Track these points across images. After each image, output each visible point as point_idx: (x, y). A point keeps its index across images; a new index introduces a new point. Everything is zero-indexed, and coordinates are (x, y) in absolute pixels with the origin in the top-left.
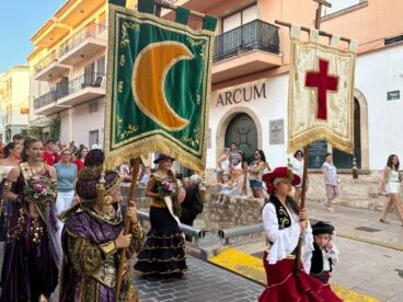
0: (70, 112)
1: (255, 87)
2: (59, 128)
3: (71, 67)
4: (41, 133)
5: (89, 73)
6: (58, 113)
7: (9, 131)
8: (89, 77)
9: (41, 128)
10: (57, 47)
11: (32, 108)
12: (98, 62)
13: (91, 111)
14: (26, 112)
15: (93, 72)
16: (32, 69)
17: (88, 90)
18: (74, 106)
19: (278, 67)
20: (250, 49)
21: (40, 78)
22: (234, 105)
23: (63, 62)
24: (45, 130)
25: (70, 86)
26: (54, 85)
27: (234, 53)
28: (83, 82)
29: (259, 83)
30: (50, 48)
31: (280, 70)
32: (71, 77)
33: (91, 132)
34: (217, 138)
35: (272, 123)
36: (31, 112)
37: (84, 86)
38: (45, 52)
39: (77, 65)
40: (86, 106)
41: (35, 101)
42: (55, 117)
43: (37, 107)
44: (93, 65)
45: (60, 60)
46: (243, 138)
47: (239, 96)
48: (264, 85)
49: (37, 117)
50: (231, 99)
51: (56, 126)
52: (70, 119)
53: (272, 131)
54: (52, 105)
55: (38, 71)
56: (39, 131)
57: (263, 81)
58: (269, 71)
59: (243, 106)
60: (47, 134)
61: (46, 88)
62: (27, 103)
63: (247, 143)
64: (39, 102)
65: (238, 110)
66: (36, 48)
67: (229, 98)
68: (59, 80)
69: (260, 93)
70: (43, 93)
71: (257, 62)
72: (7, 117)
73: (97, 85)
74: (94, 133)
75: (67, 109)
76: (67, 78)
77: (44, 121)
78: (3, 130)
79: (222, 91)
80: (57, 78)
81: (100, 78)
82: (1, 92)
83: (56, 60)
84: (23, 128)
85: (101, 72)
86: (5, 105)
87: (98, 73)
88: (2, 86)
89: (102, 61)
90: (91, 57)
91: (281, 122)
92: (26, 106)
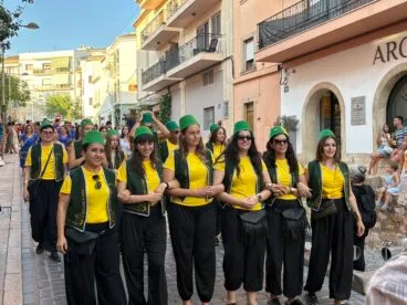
0: (182, 85)
2: (170, 106)
3: (181, 30)
5: (203, 34)
6: (169, 87)
7: (118, 111)
8: (202, 40)
9: (151, 107)
10: (165, 7)
11: (140, 84)
12: (213, 22)
13: (205, 84)
14: (134, 88)
15: (206, 34)
16: (139, 37)
17: (202, 56)
18: (187, 78)
21: (147, 47)
22: (401, 60)
23: (170, 26)
24: (155, 109)
25: (180, 53)
26: (163, 54)
28: (195, 46)
30: (157, 9)
32: (181, 42)
33: (206, 109)
34: (374, 109)
36: (139, 88)
37: (196, 52)
38: (152, 15)
39: (187, 27)
40: (200, 76)
41: (143, 74)
42: (165, 92)
43: (145, 81)
44: (206, 25)
45: (168, 22)
49: (145, 94)
50: (397, 52)
51: (167, 103)
52: (182, 93)
54: (161, 78)
60: (157, 113)
61: (154, 57)
62: (135, 77)
64: (147, 76)
66: (143, 10)
67: (393, 51)
68: (168, 48)
70: (151, 65)
72: (114, 97)
73: (212, 50)
74: (209, 110)
75: (179, 82)
76: (177, 44)
77: (154, 98)
78: (113, 110)
79: (382, 42)
80: (167, 44)
81: (215, 41)
82: (109, 68)
83: (164, 23)
84: (132, 107)
85: (217, 33)
86: (112, 82)
87: (213, 34)
88: (110, 59)
89: (217, 18)
90: (204, 14)
92: (134, 82)
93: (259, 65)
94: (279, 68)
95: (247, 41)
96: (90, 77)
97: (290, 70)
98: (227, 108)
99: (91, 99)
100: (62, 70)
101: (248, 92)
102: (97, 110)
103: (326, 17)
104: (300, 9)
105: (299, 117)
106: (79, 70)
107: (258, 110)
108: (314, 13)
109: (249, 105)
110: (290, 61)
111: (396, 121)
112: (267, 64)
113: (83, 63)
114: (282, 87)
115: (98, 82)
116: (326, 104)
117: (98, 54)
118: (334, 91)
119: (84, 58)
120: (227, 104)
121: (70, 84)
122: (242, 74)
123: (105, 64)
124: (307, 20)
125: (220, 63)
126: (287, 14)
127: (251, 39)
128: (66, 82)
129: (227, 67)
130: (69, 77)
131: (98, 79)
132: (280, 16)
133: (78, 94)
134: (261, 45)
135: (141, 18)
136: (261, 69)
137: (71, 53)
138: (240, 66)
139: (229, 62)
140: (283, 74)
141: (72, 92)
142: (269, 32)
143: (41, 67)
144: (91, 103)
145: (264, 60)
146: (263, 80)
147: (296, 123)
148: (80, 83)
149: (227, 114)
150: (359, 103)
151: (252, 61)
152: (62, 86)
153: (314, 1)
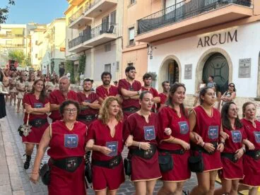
0: (92, 50)
1: (229, 33)
2: (85, 62)
3: (93, 19)
4: (73, 65)
5: (105, 23)
6: (84, 51)
7: (53, 63)
8: (105, 26)
9: (73, 62)
10: (84, 5)
11: (67, 48)
12: (112, 15)
13: (106, 51)
14: (63, 50)
15: (108, 22)
16: (67, 21)
17: (104, 35)
18: (95, 47)
19: (249, 16)
20: (226, 3)
21: (72, 27)
22: (211, 47)
23: (87, 16)
24: (75, 63)
25: (92, 32)
26: (81, 31)
27: (213, 6)
28: (101, 29)
29: (232, 29)
30: (79, 5)
31: (251, 19)
32: (93, 26)
33: (106, 65)
34: (197, 71)
35: (242, 61)
36: (67, 51)
37: (101, 32)
38: (76, 9)
39: (97, 18)
40: (103, 46)
41: (69, 42)
42: (82, 54)
43: (70, 47)
44: (108, 17)
45: (86, 14)
46: (217, 72)
47: (215, 40)
48: (236, 32)
49: (70, 54)
50: (209, 42)
51: (83, 60)
52: (92, 55)
53: (241, 67)
54: (80, 46)
55: (72, 22)
56: (71, 63)
57: (235, 28)
58: (241, 20)
59: (218, 47)
60: (77, 65)
61: (76, 33)
62: (64, 44)
63: (220, 76)
64: (71, 44)
65: (214, 51)
66: (70, 6)
67: (208, 41)
69: (233, 37)
70: (74, 38)
71: (232, 13)
72: (51, 53)
73: (111, 32)
74: (108, 66)
75: (90, 48)
76: (90, 27)
77: (75, 57)
78: (50, 62)
79: (202, 36)
80: (84, 27)
81: (112, 27)
82: (48, 37)
83: (83, 14)
84: (62, 61)
85: (114, 22)
86: (50, 45)
87: (111, 23)
88: (49, 32)
89: (114, 14)
90: (106, 13)
91: (249, 60)
92: (64, 46)
93: (137, 43)
94: (148, 46)
95: (130, 29)
96: (37, 42)
97: (154, 47)
98: (118, 65)
99: (36, 55)
100: (18, 36)
102: (40, 61)
103: (174, 20)
104: (160, 15)
105: (157, 73)
106: (29, 37)
108: (168, 18)
111: (210, 78)
112: (141, 43)
113: (32, 32)
114: (149, 56)
115: (41, 45)
116: (172, 66)
117: (42, 27)
118: (177, 60)
119: (33, 29)
120: (118, 63)
121: (23, 45)
122: (127, 47)
123: (46, 34)
124: (164, 21)
125: (115, 40)
126: (153, 17)
127: (133, 28)
128: (21, 43)
129: (118, 43)
130: (23, 40)
131: (41, 43)
132: (149, 18)
133: (28, 51)
134: (139, 33)
135: (69, 10)
136: (138, 46)
137: (24, 26)
138: (126, 43)
139: (120, 39)
140: (150, 49)
141: (25, 50)
142: (143, 26)
143: (5, 33)
144: (36, 57)
145: (139, 41)
146: (139, 51)
147: (156, 76)
148: (30, 44)
149: (118, 69)
150: (189, 68)
151: (133, 40)
152: (18, 45)
153: (168, 11)
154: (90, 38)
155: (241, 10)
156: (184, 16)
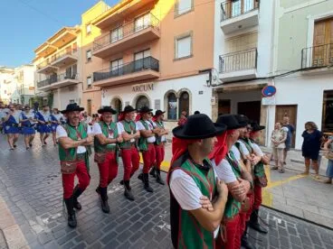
0: (59, 90)
1: (149, 85)
2: (53, 98)
3: (58, 68)
4: (42, 100)
5: (69, 72)
6: (52, 90)
7: (23, 98)
9: (42, 97)
10: (50, 57)
11: (36, 87)
12: (73, 67)
13: (70, 91)
14: (31, 88)
16: (35, 67)
17: (67, 80)
18: (61, 88)
19: (158, 77)
20: (147, 69)
21: (40, 72)
22: (140, 92)
23: (55, 65)
24: (44, 99)
25: (58, 77)
26: (49, 76)
27: (140, 70)
28: (65, 76)
29: (150, 83)
30: (45, 57)
31: (159, 79)
32: (58, 73)
33: (70, 101)
35: (156, 101)
36: (36, 89)
37: (66, 78)
38: (42, 59)
39: (61, 68)
40: (67, 88)
42: (50, 92)
43: (39, 87)
44: (70, 68)
45: (52, 64)
47: (142, 88)
48: (153, 85)
49: (39, 91)
51: (51, 96)
52: (59, 94)
53: (156, 104)
54: (48, 86)
55: (39, 68)
57: (152, 83)
58: (154, 79)
59: (144, 93)
60: (46, 100)
61: (44, 77)
62: (33, 84)
64: (40, 84)
66: (37, 56)
67: (138, 89)
69: (151, 88)
70: (42, 80)
71: (150, 75)
72: (21, 90)
73: (73, 78)
74: (72, 101)
75: (57, 89)
76: (56, 74)
77: (44, 94)
78: (20, 97)
79: (134, 86)
80: (51, 73)
81: (74, 75)
82: (17, 78)
83: (50, 64)
84: (32, 97)
85: (75, 72)
86: (19, 85)
87: (73, 72)
88: (17, 74)
89: (75, 67)
90: (69, 64)
91: (159, 101)
92: (33, 86)
94: (101, 89)
95: (88, 78)
96: (5, 81)
97: (105, 90)
99: (5, 91)
101: (90, 96)
102: (10, 96)
103: (117, 75)
104: (108, 71)
107: (93, 103)
108: (114, 73)
109: (89, 101)
110: (105, 87)
112: (96, 87)
114: (103, 96)
115: (10, 84)
116: (117, 103)
117: (10, 70)
118: (120, 99)
120: (80, 99)
122: (87, 89)
123: (15, 75)
124: (111, 75)
125: (77, 84)
126: (104, 72)
127: (90, 77)
129: (80, 86)
131: (9, 82)
132: (102, 72)
134: (95, 80)
135: (37, 59)
136: (94, 88)
138: (85, 87)
139: (81, 84)
140: (103, 91)
142: (97, 77)
144: (5, 93)
146: (94, 92)
150: (127, 103)
151: (90, 85)
153: (114, 69)
154: (56, 81)
155: (154, 73)
156: (124, 74)
